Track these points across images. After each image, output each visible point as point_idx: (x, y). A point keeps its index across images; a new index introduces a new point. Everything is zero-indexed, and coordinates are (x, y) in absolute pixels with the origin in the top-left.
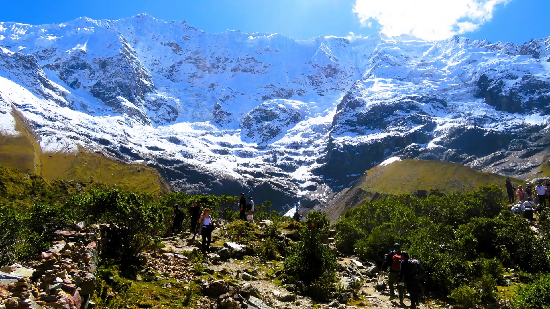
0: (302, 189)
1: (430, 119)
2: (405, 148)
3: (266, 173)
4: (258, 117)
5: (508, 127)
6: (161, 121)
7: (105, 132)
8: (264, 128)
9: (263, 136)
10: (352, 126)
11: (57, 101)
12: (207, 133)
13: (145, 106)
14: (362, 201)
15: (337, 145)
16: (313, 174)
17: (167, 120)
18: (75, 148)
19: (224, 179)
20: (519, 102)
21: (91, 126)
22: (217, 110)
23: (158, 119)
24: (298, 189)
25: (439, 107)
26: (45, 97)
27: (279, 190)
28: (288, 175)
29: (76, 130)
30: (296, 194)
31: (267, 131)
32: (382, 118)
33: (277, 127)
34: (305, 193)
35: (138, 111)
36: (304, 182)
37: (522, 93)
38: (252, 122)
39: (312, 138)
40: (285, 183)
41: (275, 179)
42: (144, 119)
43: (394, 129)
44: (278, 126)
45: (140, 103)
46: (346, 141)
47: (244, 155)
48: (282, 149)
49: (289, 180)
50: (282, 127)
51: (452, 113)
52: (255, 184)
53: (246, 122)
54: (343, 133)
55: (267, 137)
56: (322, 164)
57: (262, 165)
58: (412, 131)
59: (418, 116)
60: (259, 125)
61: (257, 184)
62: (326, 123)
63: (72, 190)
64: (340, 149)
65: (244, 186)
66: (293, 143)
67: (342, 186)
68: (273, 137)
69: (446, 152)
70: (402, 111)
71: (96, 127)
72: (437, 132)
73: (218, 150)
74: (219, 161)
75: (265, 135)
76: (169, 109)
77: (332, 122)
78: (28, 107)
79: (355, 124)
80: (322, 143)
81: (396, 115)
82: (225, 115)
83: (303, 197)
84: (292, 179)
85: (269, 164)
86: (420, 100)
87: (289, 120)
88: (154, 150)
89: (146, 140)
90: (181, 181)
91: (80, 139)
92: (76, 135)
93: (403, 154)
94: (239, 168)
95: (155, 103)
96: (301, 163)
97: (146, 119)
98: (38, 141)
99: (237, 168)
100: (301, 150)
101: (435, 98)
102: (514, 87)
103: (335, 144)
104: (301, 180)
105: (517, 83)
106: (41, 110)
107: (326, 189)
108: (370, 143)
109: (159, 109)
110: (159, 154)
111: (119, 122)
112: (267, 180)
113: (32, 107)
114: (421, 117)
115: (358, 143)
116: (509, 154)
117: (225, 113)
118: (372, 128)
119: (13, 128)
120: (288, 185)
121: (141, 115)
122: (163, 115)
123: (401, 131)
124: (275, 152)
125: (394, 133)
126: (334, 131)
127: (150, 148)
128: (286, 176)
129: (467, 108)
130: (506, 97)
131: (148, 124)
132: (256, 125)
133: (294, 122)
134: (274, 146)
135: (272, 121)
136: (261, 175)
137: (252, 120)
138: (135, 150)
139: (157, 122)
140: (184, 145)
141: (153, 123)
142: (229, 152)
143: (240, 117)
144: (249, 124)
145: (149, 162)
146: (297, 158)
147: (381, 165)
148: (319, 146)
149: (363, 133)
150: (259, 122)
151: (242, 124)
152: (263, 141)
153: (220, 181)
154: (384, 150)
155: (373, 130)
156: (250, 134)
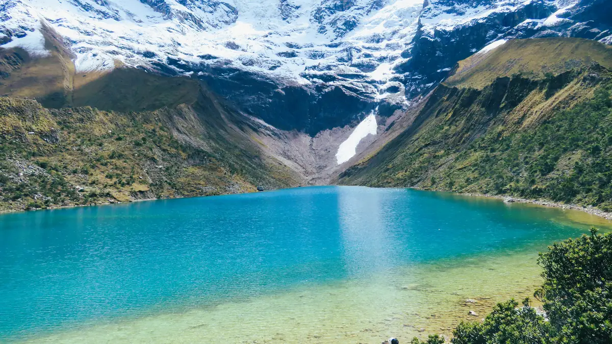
0: (381, 92)
2: (516, 27)
3: (339, 75)
4: (331, 6)
6: (220, 24)
7: (151, 43)
8: (338, 19)
9: (338, 30)
10: (449, 6)
11: (99, 12)
12: (271, 34)
13: (200, 8)
15: (426, 32)
16: (397, 72)
17: (226, 22)
18: (111, 64)
19: (287, 87)
21: (135, 37)
22: (283, 3)
23: (216, 22)
24: (377, 92)
26: (84, 8)
27: (354, 94)
28: (366, 76)
29: (116, 44)
30: (373, 98)
31: (342, 23)
33: (354, 17)
35: (191, 15)
36: (384, 83)
38: (324, 13)
39: (396, 28)
40: (361, 86)
41: (349, 82)
42: (198, 23)
43: (502, 3)
44: (356, 16)
45: (192, 5)
46: (439, 26)
47: (314, 56)
48: (360, 44)
49: (366, 82)
50: (360, 16)
52: (324, 90)
53: (317, 15)
54: (436, 16)
55: (342, 31)
56: (408, 59)
57: (334, 66)
58: (527, 2)
60: (333, 17)
61: (326, 90)
62: (415, 5)
64: (430, 37)
65: (311, 93)
66: (374, 36)
67: (431, 84)
68: (350, 30)
69: (574, 26)
71: (141, 39)
73: (283, 53)
74: (284, 66)
75: (339, 29)
76: (227, 9)
77: (423, 3)
78: (62, 21)
79: (452, 3)
80: (410, 32)
82: (293, 9)
83: (382, 101)
84: (369, 80)
85: (343, 64)
87: (370, 6)
88: (207, 59)
89: (198, 48)
90: (237, 93)
91: (120, 54)
92: (116, 49)
93: (511, 35)
94: (307, 72)
95: (211, 3)
96: (382, 59)
97: (201, 23)
98: (72, 60)
99: (304, 72)
100: (382, 44)
103: (423, 32)
104: (380, 81)
106: (77, 24)
107: (411, 90)
108: (469, 24)
109: (215, 10)
110: (212, 63)
111: (169, 30)
112: (339, 83)
113: (66, 21)
115: (453, 27)
117: (292, 7)
118: (474, 5)
119: (42, 47)
120: (364, 88)
121: (195, 19)
122: (222, 17)
123: (513, 5)
124: (351, 48)
125: (502, 8)
126: (424, 15)
127: (203, 57)
128: (363, 77)
131: (204, 29)
132: (330, 18)
133: (377, 9)
134: (350, 41)
135: (348, 11)
136: (333, 78)
137: (323, 11)
138: (184, 61)
139: (215, 26)
140: (243, 50)
141: (211, 27)
142: (297, 54)
143: (310, 9)
144: (321, 17)
145: (200, 73)
146: (377, 54)
147: (480, 52)
148: (405, 35)
149: (461, 14)
150: (332, 13)
151: (312, 18)
152: (337, 36)
153: (282, 89)
154: (486, 32)
155: (475, 7)
156: (322, 30)
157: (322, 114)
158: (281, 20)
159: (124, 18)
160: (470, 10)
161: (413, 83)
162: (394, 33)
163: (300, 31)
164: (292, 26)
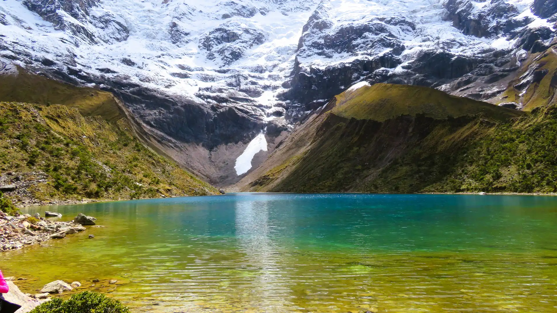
0: (268, 115)
1: (399, 42)
2: (374, 73)
3: (230, 98)
4: (219, 37)
5: (476, 52)
6: (111, 40)
7: (47, 52)
8: (226, 49)
9: (225, 59)
10: (319, 49)
12: (163, 55)
13: (91, 23)
14: (335, 127)
15: (303, 69)
16: (279, 100)
17: (118, 39)
18: (14, 69)
19: (186, 105)
20: (487, 27)
21: (29, 44)
22: (173, 29)
23: (107, 38)
24: (264, 115)
25: (408, 30)
27: (245, 115)
28: (254, 101)
29: (12, 49)
30: (262, 120)
31: (229, 53)
32: (351, 40)
33: (239, 49)
34: (272, 118)
35: (83, 28)
36: (270, 108)
37: (490, 17)
38: (213, 43)
39: (276, 62)
40: (251, 109)
41: (240, 105)
42: (91, 37)
43: (363, 52)
44: (241, 48)
45: (84, 20)
46: (313, 65)
47: (205, 79)
48: (246, 73)
49: (255, 105)
50: (245, 49)
51: (420, 36)
52: (219, 110)
53: (206, 43)
54: (309, 56)
55: (229, 59)
56: (289, 89)
57: (225, 90)
58: (381, 54)
59: (387, 39)
60: (220, 46)
61: (221, 110)
62: (291, 45)
63: (26, 115)
64: (307, 73)
65: (207, 111)
66: (258, 67)
67: (309, 112)
68: (236, 59)
69: (414, 77)
70: (371, 33)
71: (36, 45)
72: (406, 56)
73: (177, 74)
74: (179, 86)
75: (227, 57)
76: (118, 27)
77: (298, 44)
79: (322, 47)
80: (287, 66)
81: (365, 37)
82: (183, 35)
83: (270, 123)
84: (257, 104)
85: (233, 89)
86: (389, 22)
87: (252, 41)
88: (106, 73)
89: (96, 61)
90: (139, 106)
92: (13, 54)
93: (371, 78)
94: (201, 92)
95: (102, 20)
96: (266, 87)
97: (93, 37)
99: (198, 93)
100: (266, 75)
101: (404, 20)
102: (483, 10)
103: (301, 68)
104: (267, 106)
105: (485, 6)
107: (293, 115)
108: (338, 66)
109: (107, 27)
110: (112, 77)
111: (62, 40)
112: (231, 105)
114: (390, 40)
115: (325, 67)
116: (475, 79)
117: (181, 33)
118: (339, 51)
120: (253, 110)
121: (87, 32)
122: (113, 33)
123: (370, 55)
124: (239, 75)
125: (362, 56)
126: (300, 54)
127: (102, 70)
128: (251, 101)
129: (435, 31)
130: (474, 21)
131: (96, 43)
132: (217, 47)
133: (258, 44)
134: (237, 69)
135: (234, 43)
136: (225, 100)
137: (212, 40)
138: (84, 72)
139: (106, 42)
140: (139, 67)
141: (102, 42)
142: (189, 76)
143: (199, 37)
144: (210, 45)
145: (102, 86)
146: (261, 83)
147: (349, 89)
148: (284, 69)
149: (330, 57)
150: (219, 43)
151: (201, 45)
152: (225, 64)
153: (182, 106)
154: (352, 74)
155: (340, 53)
156: (211, 57)
157: (217, 131)
158: (171, 44)
159: (12, 23)
160: (336, 55)
161: (294, 110)
162: (275, 66)
163: (190, 55)
164: (183, 49)
